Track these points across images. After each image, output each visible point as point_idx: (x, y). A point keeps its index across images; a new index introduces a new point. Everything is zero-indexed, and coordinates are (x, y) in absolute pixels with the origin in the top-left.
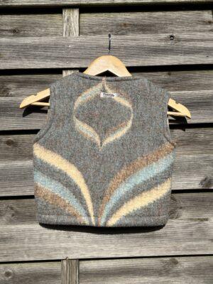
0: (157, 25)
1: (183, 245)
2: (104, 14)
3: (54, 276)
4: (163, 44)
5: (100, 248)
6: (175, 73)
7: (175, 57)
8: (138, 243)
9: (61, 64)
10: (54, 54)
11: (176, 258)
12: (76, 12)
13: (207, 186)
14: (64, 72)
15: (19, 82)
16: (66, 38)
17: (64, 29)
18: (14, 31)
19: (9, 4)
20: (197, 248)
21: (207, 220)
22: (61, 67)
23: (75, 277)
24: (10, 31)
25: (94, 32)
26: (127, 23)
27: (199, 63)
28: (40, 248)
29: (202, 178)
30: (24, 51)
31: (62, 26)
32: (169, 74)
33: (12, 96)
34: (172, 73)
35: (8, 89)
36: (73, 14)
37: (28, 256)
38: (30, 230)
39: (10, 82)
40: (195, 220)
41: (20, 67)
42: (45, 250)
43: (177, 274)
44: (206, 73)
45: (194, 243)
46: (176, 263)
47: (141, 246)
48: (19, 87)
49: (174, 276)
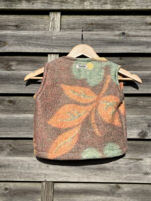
0: (114, 25)
1: (125, 176)
2: (77, 16)
3: (37, 192)
4: (117, 38)
5: (68, 175)
6: (125, 58)
7: (125, 47)
8: (94, 173)
9: (47, 50)
10: (42, 43)
11: (120, 185)
12: (59, 15)
13: (143, 136)
14: (49, 55)
15: (18, 61)
16: (51, 32)
17: (50, 26)
18: (16, 26)
19: (14, 8)
20: (133, 179)
21: (141, 160)
22: (47, 52)
23: (51, 194)
24: (14, 26)
25: (70, 28)
26: (94, 22)
27: (142, 52)
28: (28, 173)
29: (140, 131)
30: (22, 40)
31: (49, 23)
32: (121, 59)
33: (13, 70)
34: (123, 58)
35: (11, 65)
36: (57, 15)
37: (20, 178)
38: (22, 161)
39: (12, 60)
40: (134, 159)
41: (19, 51)
42: (31, 175)
43: (120, 195)
44: (146, 59)
45: (132, 175)
46: (119, 188)
47: (96, 175)
48: (18, 64)
49: (118, 197)
